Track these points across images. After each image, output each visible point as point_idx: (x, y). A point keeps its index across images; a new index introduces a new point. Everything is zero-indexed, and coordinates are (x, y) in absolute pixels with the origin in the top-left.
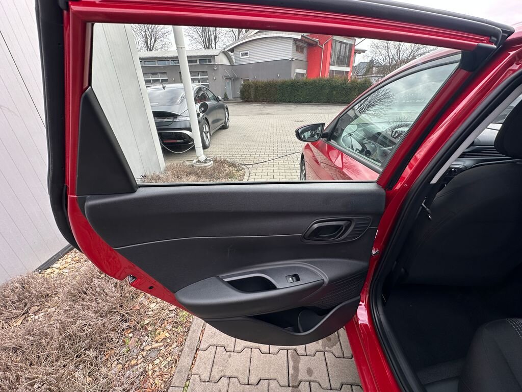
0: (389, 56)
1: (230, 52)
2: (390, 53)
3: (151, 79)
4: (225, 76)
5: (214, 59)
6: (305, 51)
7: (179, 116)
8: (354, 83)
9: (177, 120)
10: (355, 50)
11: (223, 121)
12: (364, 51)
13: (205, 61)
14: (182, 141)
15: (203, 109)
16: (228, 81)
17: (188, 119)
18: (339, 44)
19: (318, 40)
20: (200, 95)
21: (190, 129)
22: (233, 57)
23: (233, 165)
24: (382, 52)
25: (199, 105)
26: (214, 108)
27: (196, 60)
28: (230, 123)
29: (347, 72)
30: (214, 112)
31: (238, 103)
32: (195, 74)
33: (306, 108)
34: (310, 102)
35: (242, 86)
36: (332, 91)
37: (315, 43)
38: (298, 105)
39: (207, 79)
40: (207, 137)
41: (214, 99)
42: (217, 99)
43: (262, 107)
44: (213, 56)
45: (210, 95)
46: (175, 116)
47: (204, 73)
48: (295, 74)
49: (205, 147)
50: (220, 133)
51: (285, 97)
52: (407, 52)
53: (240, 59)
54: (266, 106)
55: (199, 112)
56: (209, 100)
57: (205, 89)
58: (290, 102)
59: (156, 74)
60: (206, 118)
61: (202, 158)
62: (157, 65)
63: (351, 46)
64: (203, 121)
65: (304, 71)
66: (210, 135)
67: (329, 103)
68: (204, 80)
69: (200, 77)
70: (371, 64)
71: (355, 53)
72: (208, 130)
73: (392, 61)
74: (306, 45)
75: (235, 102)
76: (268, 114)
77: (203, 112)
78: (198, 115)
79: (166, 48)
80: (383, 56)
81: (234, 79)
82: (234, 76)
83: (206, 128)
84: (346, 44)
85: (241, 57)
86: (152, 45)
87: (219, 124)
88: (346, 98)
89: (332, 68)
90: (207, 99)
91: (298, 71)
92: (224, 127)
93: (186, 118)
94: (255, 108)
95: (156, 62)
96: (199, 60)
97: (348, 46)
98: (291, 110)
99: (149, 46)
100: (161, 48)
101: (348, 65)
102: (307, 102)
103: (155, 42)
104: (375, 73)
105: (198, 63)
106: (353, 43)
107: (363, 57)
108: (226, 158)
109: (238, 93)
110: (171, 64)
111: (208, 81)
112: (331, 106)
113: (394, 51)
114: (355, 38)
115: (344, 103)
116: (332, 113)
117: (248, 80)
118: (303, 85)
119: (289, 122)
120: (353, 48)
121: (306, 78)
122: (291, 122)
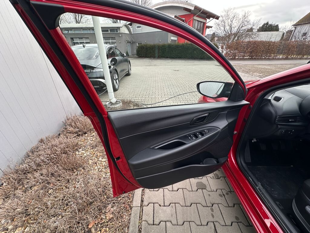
0: (225, 31)
1: (129, 26)
2: (225, 29)
3: (79, 41)
4: (127, 41)
5: (120, 29)
7: (96, 68)
9: (94, 71)
11: (127, 70)
12: (211, 27)
13: (114, 31)
14: (98, 86)
15: (113, 63)
16: (128, 44)
17: (102, 70)
18: (197, 22)
19: (184, 19)
20: (111, 53)
21: (103, 78)
22: (131, 29)
23: (136, 105)
24: (221, 28)
25: (110, 60)
26: (121, 62)
27: (108, 30)
28: (132, 72)
30: (121, 65)
31: (135, 58)
32: (107, 39)
33: (178, 61)
34: (180, 58)
35: (137, 47)
36: (194, 51)
38: (173, 60)
39: (115, 42)
40: (116, 82)
41: (121, 55)
42: (122, 55)
43: (151, 60)
44: (119, 28)
45: (118, 53)
46: (93, 68)
47: (113, 38)
48: (171, 40)
49: (115, 90)
50: (125, 79)
51: (165, 54)
52: (235, 28)
53: (136, 30)
54: (153, 60)
55: (110, 65)
56: (117, 56)
57: (114, 48)
58: (167, 58)
59: (82, 38)
60: (116, 69)
61: (114, 100)
62: (82, 33)
63: (204, 23)
64: (113, 71)
66: (119, 81)
67: (192, 58)
68: (113, 43)
69: (110, 41)
70: (213, 35)
71: (206, 28)
72: (117, 78)
73: (227, 34)
75: (133, 57)
76: (155, 65)
77: (113, 65)
78: (110, 67)
79: (89, 22)
80: (221, 30)
81: (132, 43)
82: (132, 40)
83: (116, 76)
84: (201, 22)
85: (137, 29)
86: (79, 20)
87: (124, 73)
88: (203, 56)
90: (116, 55)
91: (173, 38)
92: (128, 74)
93: (100, 69)
94: (146, 61)
95: (82, 30)
96: (110, 30)
97: (202, 24)
98: (169, 63)
99: (77, 20)
100: (86, 22)
102: (178, 58)
103: (81, 18)
104: (216, 41)
105: (109, 32)
106: (205, 22)
107: (210, 31)
108: (131, 99)
109: (135, 51)
110: (91, 32)
111: (115, 44)
112: (193, 60)
113: (228, 28)
114: (206, 19)
115: (201, 59)
116: (195, 65)
117: (141, 43)
118: (176, 47)
119: (170, 71)
120: (205, 25)
121: (177, 43)
122: (171, 71)
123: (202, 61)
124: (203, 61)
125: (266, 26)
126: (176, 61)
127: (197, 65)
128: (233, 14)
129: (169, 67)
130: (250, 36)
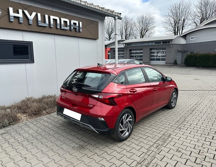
4: (177, 50)
81: (183, 52)
95: (139, 43)
103: (146, 32)
117: (193, 52)
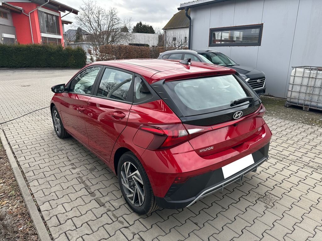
0: (93, 28)
6: (9, 16)
8: (69, 50)
10: (62, 21)
12: (71, 23)
18: (45, 15)
19: (22, 8)
29: (60, 40)
37: (19, 11)
48: (3, 39)
52: (105, 26)
63: (58, 18)
65: (13, 36)
70: (79, 32)
71: (63, 23)
73: (96, 32)
74: (9, 12)
84: (53, 15)
89: (44, 35)
91: (6, 35)
97: (54, 18)
101: (59, 33)
102: (25, 67)
106: (59, 15)
112: (52, 70)
113: (95, 25)
114: (59, 11)
115: (65, 67)
116: (56, 76)
118: (16, 50)
119: (14, 87)
120: (59, 19)
121: (17, 44)
122: (17, 87)
123: (66, 70)
124: (68, 70)
125: (140, 26)
126: (22, 73)
127: (59, 76)
128: (96, 9)
129: (12, 81)
130: (125, 37)
